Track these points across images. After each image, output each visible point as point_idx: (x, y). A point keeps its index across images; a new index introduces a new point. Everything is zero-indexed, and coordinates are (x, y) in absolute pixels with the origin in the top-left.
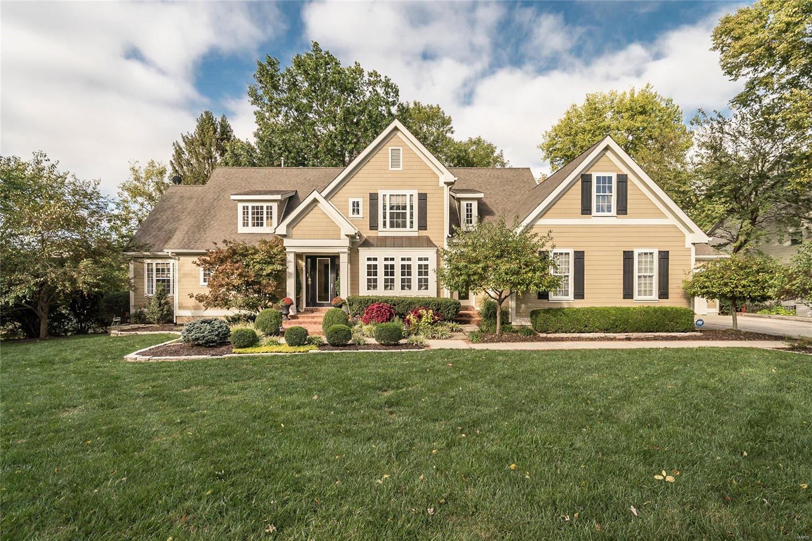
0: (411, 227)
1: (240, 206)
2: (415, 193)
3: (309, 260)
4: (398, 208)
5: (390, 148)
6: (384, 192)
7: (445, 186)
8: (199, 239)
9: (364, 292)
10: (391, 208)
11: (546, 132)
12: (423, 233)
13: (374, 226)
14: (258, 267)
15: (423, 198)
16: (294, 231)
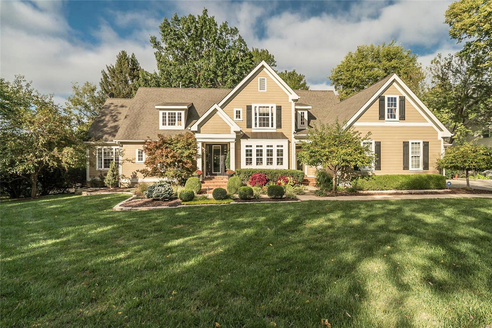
0: (272, 126)
1: (161, 112)
2: (274, 106)
4: (264, 115)
5: (259, 78)
6: (256, 105)
7: (293, 102)
8: (135, 133)
9: (244, 166)
10: (260, 115)
11: (333, 69)
13: (249, 126)
14: (180, 151)
15: (279, 109)
16: (202, 129)
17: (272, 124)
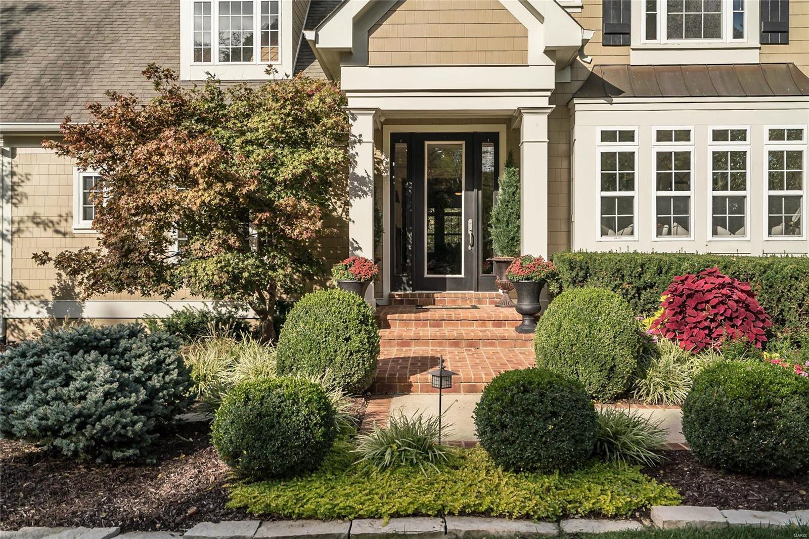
0: (738, 34)
9: (590, 241)
12: (778, 55)
13: (615, 30)
16: (375, 42)
17: (738, 19)
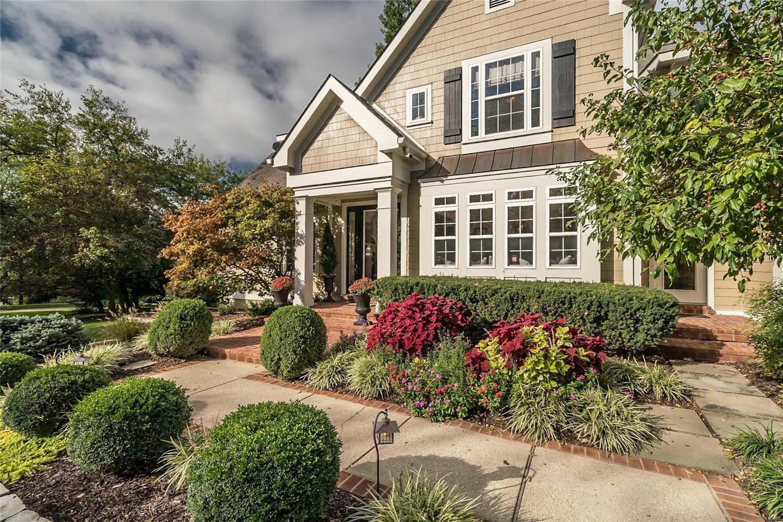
0: (535, 122)
2: (545, 48)
3: (353, 215)
4: (504, 88)
6: (474, 62)
7: (627, 10)
9: (428, 268)
10: (490, 90)
12: (569, 134)
13: (453, 134)
15: (565, 52)
16: (307, 160)
17: (536, 114)
